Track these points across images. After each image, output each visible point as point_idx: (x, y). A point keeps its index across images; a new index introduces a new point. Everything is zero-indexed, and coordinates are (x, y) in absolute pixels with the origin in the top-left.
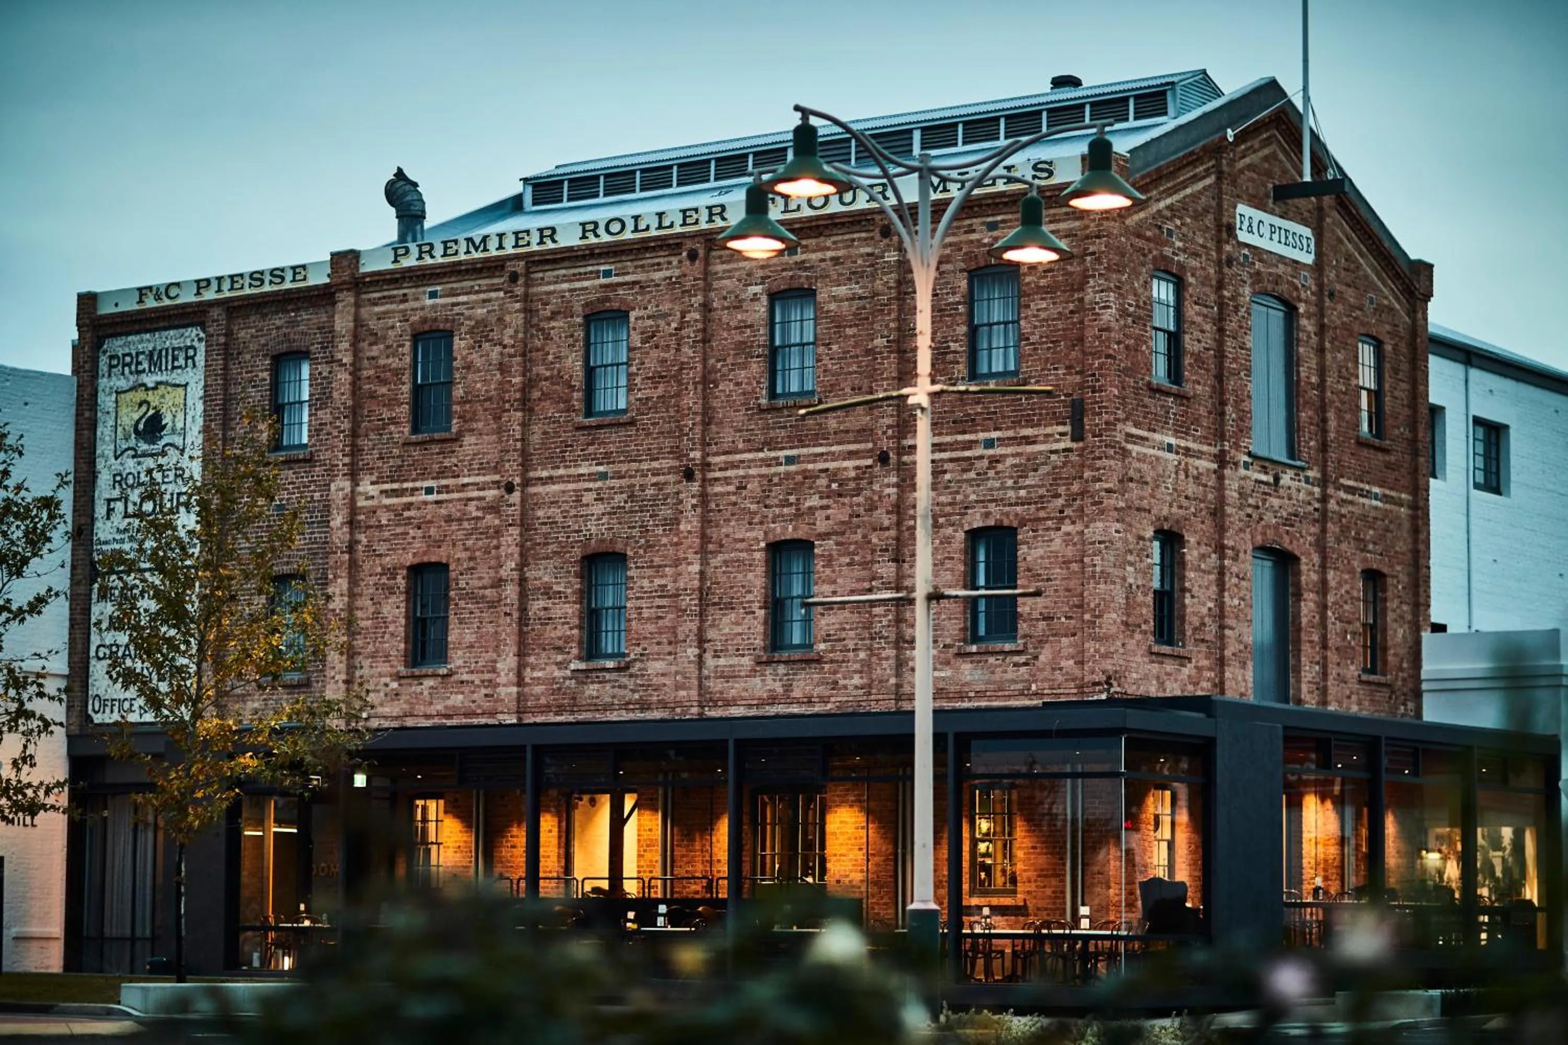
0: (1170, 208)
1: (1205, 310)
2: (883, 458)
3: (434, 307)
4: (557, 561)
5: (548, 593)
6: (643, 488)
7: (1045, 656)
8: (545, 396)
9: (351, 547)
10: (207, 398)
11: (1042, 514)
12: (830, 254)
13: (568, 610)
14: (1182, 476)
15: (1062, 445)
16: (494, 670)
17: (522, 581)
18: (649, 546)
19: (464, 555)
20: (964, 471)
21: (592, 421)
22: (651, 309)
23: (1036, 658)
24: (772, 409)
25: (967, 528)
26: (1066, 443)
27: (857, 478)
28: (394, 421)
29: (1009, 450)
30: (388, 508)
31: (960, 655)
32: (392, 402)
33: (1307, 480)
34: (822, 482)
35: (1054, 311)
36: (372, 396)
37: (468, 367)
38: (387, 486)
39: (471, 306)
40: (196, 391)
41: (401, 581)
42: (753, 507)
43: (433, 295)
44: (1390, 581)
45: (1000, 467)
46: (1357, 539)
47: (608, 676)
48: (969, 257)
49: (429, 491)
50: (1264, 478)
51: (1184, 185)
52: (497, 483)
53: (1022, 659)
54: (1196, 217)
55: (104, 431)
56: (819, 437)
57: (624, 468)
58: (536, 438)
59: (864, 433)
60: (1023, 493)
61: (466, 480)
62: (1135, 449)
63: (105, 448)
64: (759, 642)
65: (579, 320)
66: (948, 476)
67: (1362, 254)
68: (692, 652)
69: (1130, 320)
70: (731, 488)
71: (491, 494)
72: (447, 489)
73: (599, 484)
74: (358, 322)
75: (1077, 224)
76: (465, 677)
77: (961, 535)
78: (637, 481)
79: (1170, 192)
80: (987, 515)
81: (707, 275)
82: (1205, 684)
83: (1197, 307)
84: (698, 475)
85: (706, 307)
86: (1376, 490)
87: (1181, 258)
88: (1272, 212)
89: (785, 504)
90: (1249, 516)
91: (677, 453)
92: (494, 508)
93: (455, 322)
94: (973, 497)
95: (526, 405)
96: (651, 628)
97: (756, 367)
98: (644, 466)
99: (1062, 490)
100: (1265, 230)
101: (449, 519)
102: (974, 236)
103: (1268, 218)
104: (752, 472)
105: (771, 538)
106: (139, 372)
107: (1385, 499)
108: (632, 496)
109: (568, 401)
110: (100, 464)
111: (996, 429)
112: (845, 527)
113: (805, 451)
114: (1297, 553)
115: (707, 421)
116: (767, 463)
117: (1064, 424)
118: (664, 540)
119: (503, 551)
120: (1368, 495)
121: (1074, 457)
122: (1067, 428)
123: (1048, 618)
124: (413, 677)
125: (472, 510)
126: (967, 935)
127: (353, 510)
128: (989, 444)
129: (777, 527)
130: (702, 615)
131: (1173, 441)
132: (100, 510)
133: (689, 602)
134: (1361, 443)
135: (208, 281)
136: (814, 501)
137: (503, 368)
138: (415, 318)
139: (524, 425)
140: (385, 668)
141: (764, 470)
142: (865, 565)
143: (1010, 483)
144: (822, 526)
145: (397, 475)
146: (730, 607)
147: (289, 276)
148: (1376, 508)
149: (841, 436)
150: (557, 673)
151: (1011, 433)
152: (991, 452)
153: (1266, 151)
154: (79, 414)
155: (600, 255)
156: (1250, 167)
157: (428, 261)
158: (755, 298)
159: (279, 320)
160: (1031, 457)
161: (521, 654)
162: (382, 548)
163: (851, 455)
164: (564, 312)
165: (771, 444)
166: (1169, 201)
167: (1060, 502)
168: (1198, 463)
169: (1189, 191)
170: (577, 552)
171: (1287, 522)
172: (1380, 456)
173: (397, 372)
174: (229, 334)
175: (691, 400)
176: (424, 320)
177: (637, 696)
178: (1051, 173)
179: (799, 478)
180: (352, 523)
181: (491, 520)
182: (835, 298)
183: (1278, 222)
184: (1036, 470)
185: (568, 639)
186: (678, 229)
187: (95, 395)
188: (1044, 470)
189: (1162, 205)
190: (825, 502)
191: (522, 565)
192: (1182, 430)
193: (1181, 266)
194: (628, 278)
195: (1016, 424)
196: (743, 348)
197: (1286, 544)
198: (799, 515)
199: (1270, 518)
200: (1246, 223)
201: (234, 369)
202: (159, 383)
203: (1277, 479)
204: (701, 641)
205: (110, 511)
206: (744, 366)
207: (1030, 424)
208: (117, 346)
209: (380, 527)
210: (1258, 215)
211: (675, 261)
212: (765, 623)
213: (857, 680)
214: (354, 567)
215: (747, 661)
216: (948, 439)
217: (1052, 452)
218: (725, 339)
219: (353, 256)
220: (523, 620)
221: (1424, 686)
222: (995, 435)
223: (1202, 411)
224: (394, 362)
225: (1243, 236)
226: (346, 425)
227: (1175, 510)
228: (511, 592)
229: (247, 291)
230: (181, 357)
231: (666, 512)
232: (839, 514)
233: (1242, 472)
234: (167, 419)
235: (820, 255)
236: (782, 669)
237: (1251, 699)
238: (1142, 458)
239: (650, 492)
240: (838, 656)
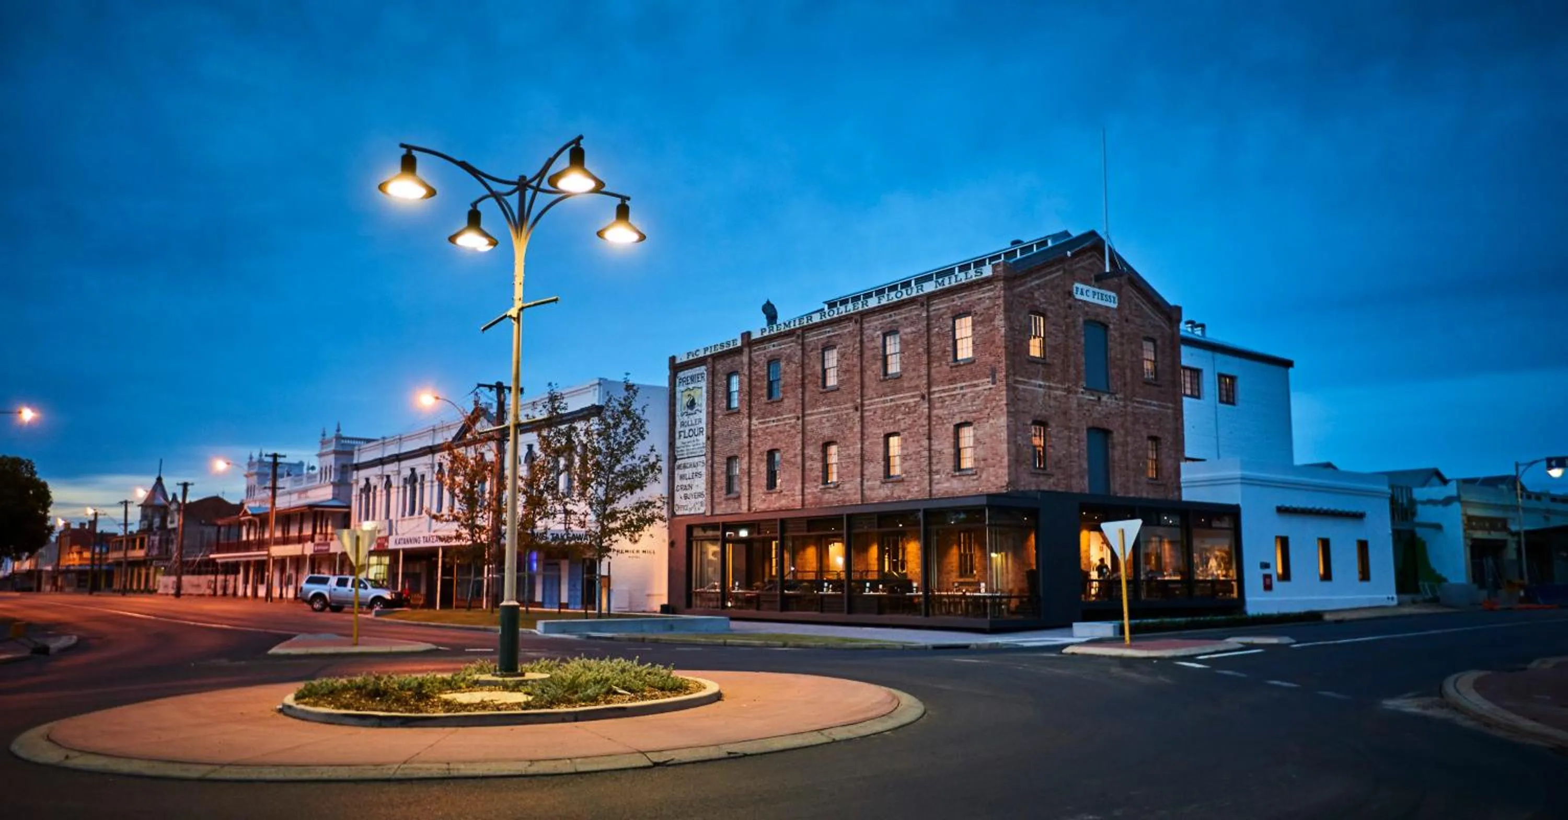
0: (1038, 285)
1: (1059, 328)
2: (923, 397)
3: (774, 351)
4: (815, 446)
5: (812, 459)
6: (842, 415)
7: (984, 476)
8: (810, 382)
9: (749, 445)
10: (707, 392)
11: (981, 416)
12: (904, 316)
13: (818, 465)
14: (1047, 398)
15: (988, 387)
16: (794, 490)
17: (803, 455)
18: (844, 438)
19: (784, 446)
20: (953, 400)
21: (825, 390)
22: (844, 344)
23: (980, 477)
24: (885, 380)
25: (954, 423)
26: (990, 386)
27: (915, 406)
28: (762, 396)
29: (969, 390)
30: (761, 429)
31: (953, 476)
32: (761, 388)
33: (1116, 399)
34: (903, 408)
35: (984, 331)
36: (755, 386)
37: (785, 372)
38: (761, 421)
39: (785, 349)
40: (704, 389)
41: (765, 457)
42: (879, 420)
43: (774, 346)
44: (1162, 441)
45: (966, 397)
46: (1145, 423)
47: (832, 490)
48: (953, 312)
49: (774, 421)
50: (1092, 398)
51: (1045, 275)
52: (794, 417)
53: (975, 477)
54: (1052, 288)
55: (678, 407)
56: (902, 390)
57: (835, 408)
58: (807, 399)
59: (917, 387)
60: (974, 408)
61: (785, 416)
62: (1021, 387)
63: (678, 413)
64: (882, 475)
65: (820, 351)
66: (947, 403)
67: (1143, 303)
68: (859, 479)
69: (1017, 333)
70: (871, 413)
71: (793, 421)
72: (779, 420)
73: (827, 415)
74: (750, 358)
75: (992, 293)
76: (786, 493)
77: (952, 427)
78: (839, 413)
79: (1037, 278)
80: (961, 418)
81: (862, 329)
82: (1062, 486)
83: (1054, 327)
84: (860, 409)
85: (862, 342)
86: (1155, 402)
87: (1045, 306)
88: (1094, 286)
89: (891, 418)
90: (1085, 414)
91: (853, 401)
92: (793, 427)
93: (780, 355)
94: (956, 411)
95: (803, 386)
96: (846, 471)
97: (879, 364)
98: (842, 407)
99: (989, 405)
100: (1090, 294)
101: (780, 432)
102: (955, 303)
103: (1091, 289)
104: (879, 406)
105: (886, 432)
106: (688, 384)
107: (1159, 406)
108: (838, 419)
109: (817, 383)
110: (677, 418)
111: (964, 382)
112: (911, 426)
113: (897, 396)
114: (1111, 429)
115: (862, 387)
116: (884, 402)
117: (988, 377)
118: (849, 436)
119: (796, 443)
120: (1150, 404)
121: (993, 392)
122: (990, 379)
123: (985, 460)
124: (769, 493)
125: (787, 428)
126: (931, 596)
127: (750, 430)
128: (962, 388)
129: (887, 428)
130: (862, 465)
131: (1042, 383)
132: (677, 435)
133: (857, 460)
134: (1147, 383)
135: (707, 348)
136: (900, 417)
137: (796, 372)
138: (768, 355)
139: (803, 393)
140: (761, 491)
141: (883, 405)
142: (918, 441)
143: (969, 404)
144: (903, 426)
145: (763, 416)
146: (872, 461)
147: (731, 343)
148: (1154, 410)
149: (910, 389)
150: (815, 490)
151: (969, 383)
152: (962, 391)
153: (1090, 261)
154: (670, 401)
155: (827, 325)
156: (1083, 267)
157: (772, 333)
158: (878, 336)
159: (729, 361)
160: (977, 393)
161: (803, 483)
162: (759, 444)
163: (913, 397)
164: (816, 348)
165: (885, 395)
166: (1037, 282)
167: (988, 411)
168: (1056, 392)
169: (1048, 278)
170: (821, 443)
171: (1106, 416)
172: (1156, 389)
173: (763, 376)
174: (714, 367)
175: (857, 379)
176: (771, 356)
177: (841, 498)
178: (982, 273)
179: (895, 408)
180: (750, 436)
181: (793, 431)
182: (906, 334)
183: (1097, 290)
184: (979, 397)
185: (818, 476)
186: (852, 312)
187: (675, 394)
188: (982, 397)
189: (1033, 284)
190: (903, 417)
191: (803, 448)
192: (1046, 378)
193: (1045, 310)
194: (836, 333)
195: (971, 379)
196: (874, 356)
197: (1105, 426)
198: (895, 422)
199: (1095, 415)
200: (1080, 291)
201: (716, 381)
202: (694, 388)
203: (1099, 399)
204: (862, 475)
205: (680, 436)
206: (875, 364)
207: (976, 378)
208: (681, 375)
209: (759, 436)
210: (1085, 287)
211: (851, 324)
212: (884, 467)
213: (916, 489)
214: (750, 452)
215: (878, 483)
216: (947, 387)
217: (985, 390)
218: (868, 354)
219: (749, 334)
220: (803, 470)
221: (1182, 485)
222: (964, 384)
223: (1058, 370)
224: (762, 373)
225: (1078, 296)
226: (747, 398)
227: (1043, 412)
228: (799, 459)
229: (719, 350)
230: (700, 377)
231: (850, 424)
232: (909, 421)
233: (1080, 396)
234: (696, 401)
235: (899, 317)
236: (890, 485)
237: (1087, 492)
238: (1024, 390)
239: (845, 417)
240: (909, 479)
